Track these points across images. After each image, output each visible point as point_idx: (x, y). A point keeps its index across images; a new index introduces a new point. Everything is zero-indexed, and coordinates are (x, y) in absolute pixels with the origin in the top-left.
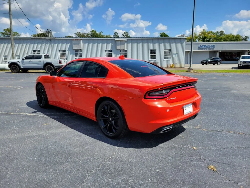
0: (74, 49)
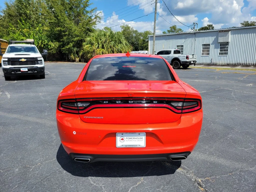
0: (219, 43)
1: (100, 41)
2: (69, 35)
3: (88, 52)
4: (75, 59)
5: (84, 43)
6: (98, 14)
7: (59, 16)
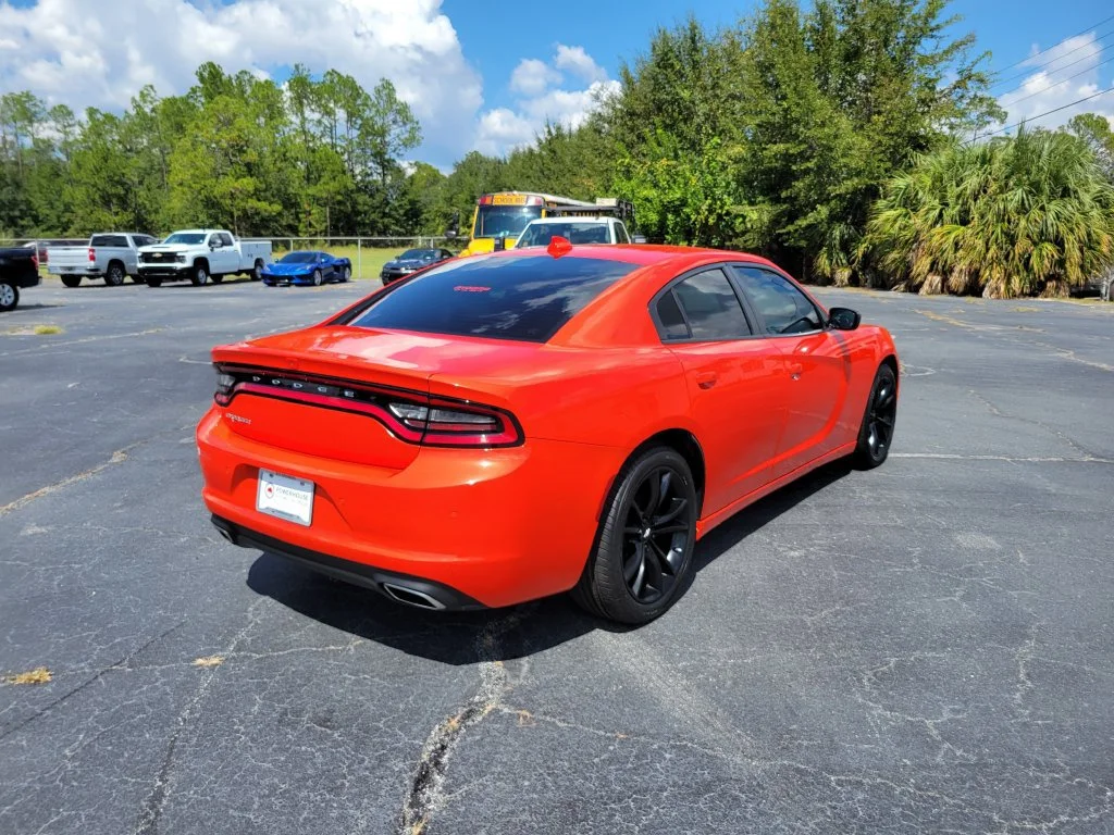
1: (952, 191)
2: (820, 169)
3: (892, 244)
4: (833, 272)
5: (881, 203)
6: (974, 64)
7: (789, 96)
